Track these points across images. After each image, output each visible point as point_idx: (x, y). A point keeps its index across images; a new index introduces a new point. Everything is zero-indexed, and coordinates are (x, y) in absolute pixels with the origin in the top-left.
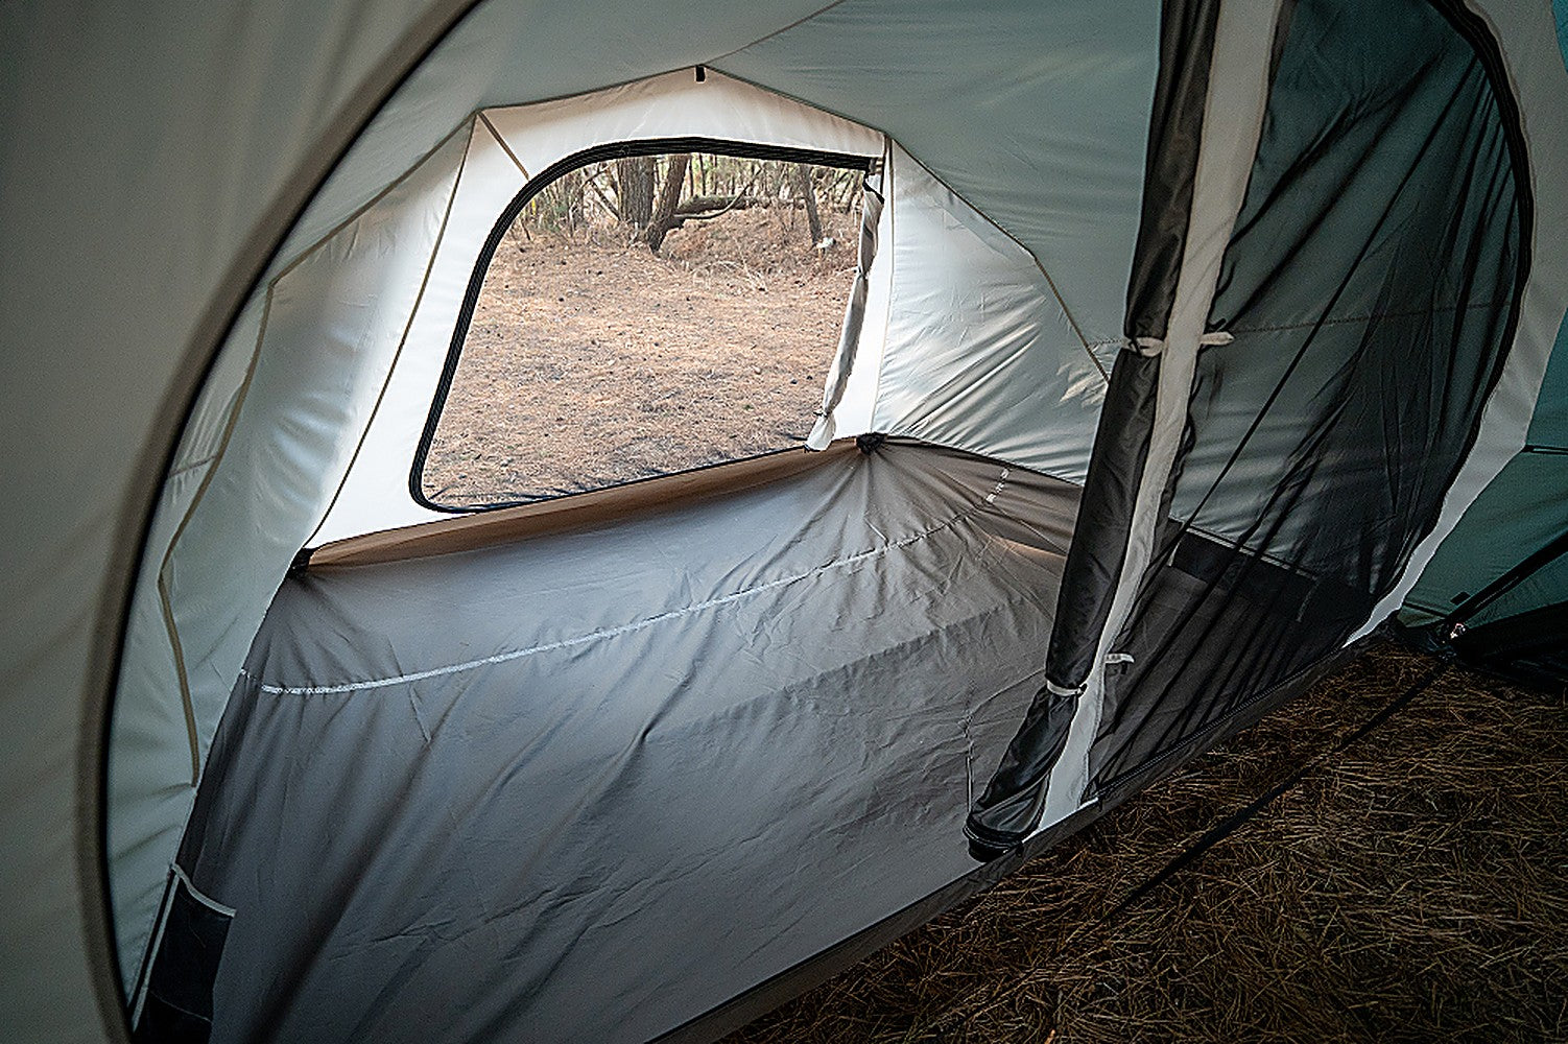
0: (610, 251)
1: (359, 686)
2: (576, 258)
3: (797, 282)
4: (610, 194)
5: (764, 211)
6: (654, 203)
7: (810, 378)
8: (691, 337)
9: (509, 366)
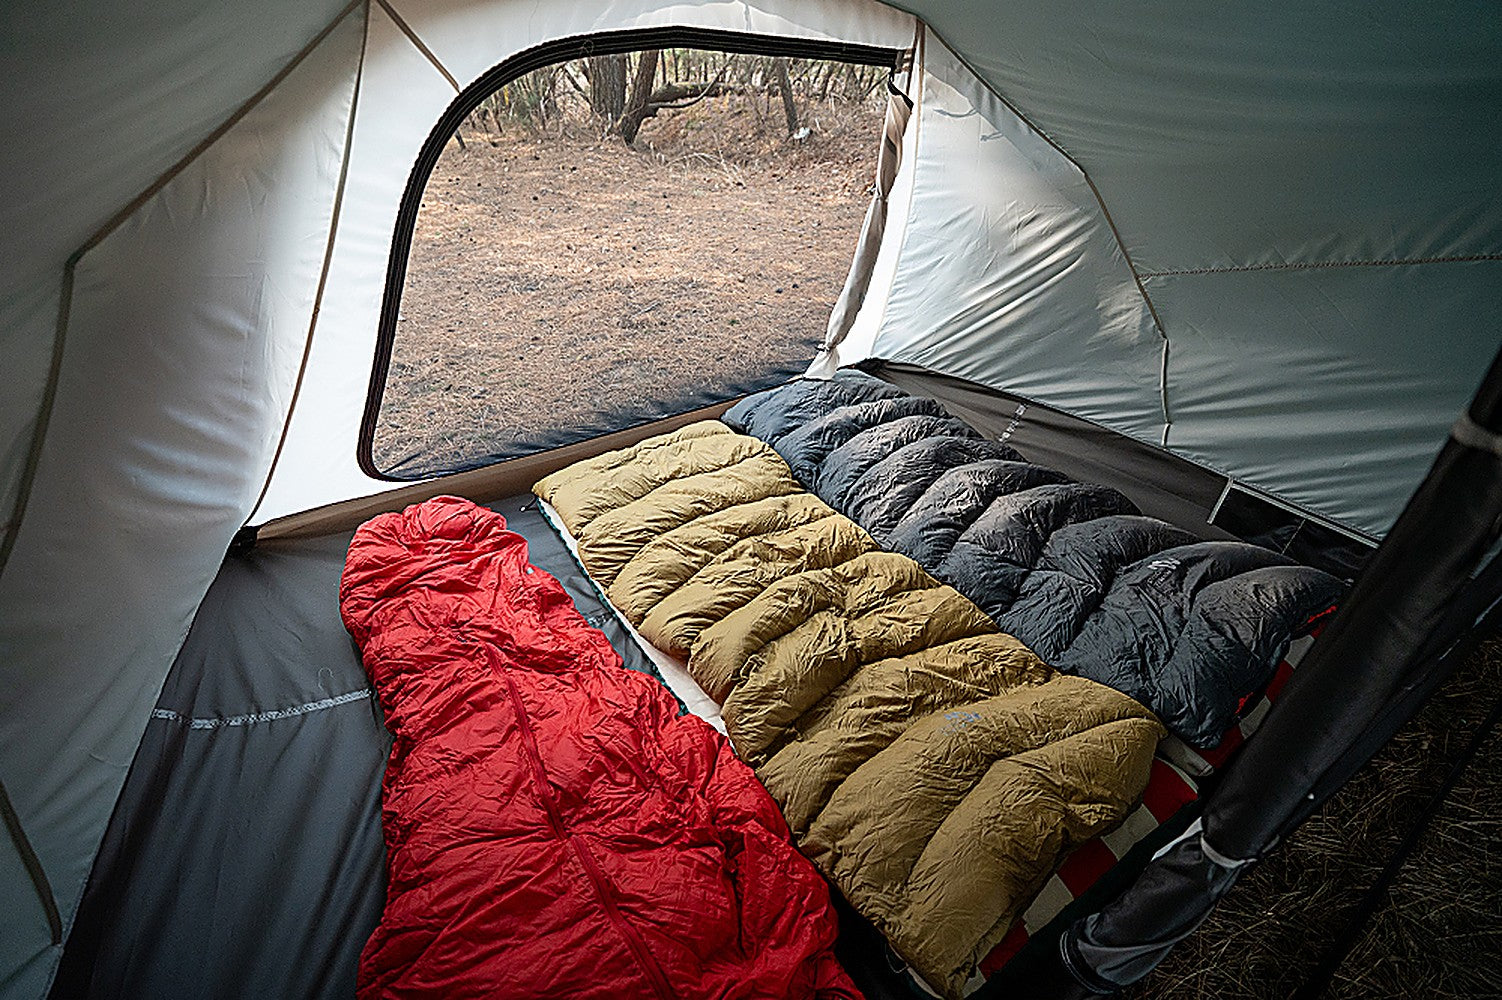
0: (584, 144)
1: (312, 707)
2: (549, 153)
3: (775, 176)
4: (582, 81)
5: (738, 99)
6: (627, 90)
7: (795, 286)
8: (669, 240)
9: (482, 277)
